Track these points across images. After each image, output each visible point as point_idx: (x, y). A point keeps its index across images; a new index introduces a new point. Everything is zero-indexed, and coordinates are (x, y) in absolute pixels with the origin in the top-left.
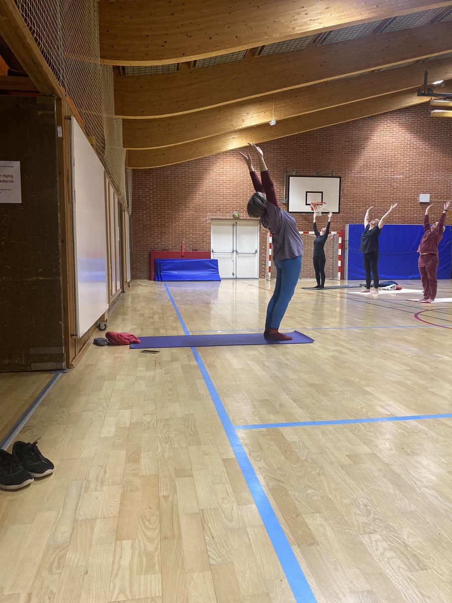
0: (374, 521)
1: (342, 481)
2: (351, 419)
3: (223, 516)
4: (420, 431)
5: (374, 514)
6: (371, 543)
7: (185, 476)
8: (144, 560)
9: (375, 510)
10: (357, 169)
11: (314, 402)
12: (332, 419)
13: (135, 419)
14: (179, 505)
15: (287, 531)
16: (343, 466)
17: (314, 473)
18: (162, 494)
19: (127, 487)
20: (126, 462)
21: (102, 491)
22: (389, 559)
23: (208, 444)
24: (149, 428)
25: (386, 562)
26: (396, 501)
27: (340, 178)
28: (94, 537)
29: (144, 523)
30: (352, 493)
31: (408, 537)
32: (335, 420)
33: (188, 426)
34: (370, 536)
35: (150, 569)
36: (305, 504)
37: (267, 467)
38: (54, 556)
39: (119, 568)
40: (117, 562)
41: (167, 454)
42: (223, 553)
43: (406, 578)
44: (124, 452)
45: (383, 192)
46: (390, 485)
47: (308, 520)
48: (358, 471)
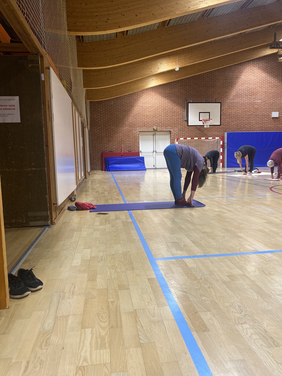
0: (245, 316)
1: (224, 292)
2: (229, 253)
3: (148, 313)
4: (274, 260)
5: (245, 312)
6: (243, 330)
7: (125, 289)
8: (99, 340)
9: (245, 309)
10: (231, 97)
11: (206, 243)
12: (217, 253)
13: (93, 255)
14: (121, 307)
15: (189, 322)
17: (206, 286)
18: (110, 300)
19: (88, 296)
20: (88, 281)
21: (73, 298)
22: (255, 339)
23: (139, 270)
24: (102, 260)
25: (253, 342)
26: (259, 304)
27: (221, 103)
28: (68, 327)
29: (99, 318)
30: (231, 299)
31: (267, 326)
32: (219, 254)
33: (126, 258)
34: (242, 326)
35: (102, 346)
36: (200, 306)
37: (176, 283)
38: (43, 338)
39: (84, 345)
40: (82, 342)
41: (113, 276)
42: (149, 336)
43: (266, 352)
44: (87, 275)
45: (249, 111)
46: (255, 294)
47: (203, 316)
48: (234, 285)
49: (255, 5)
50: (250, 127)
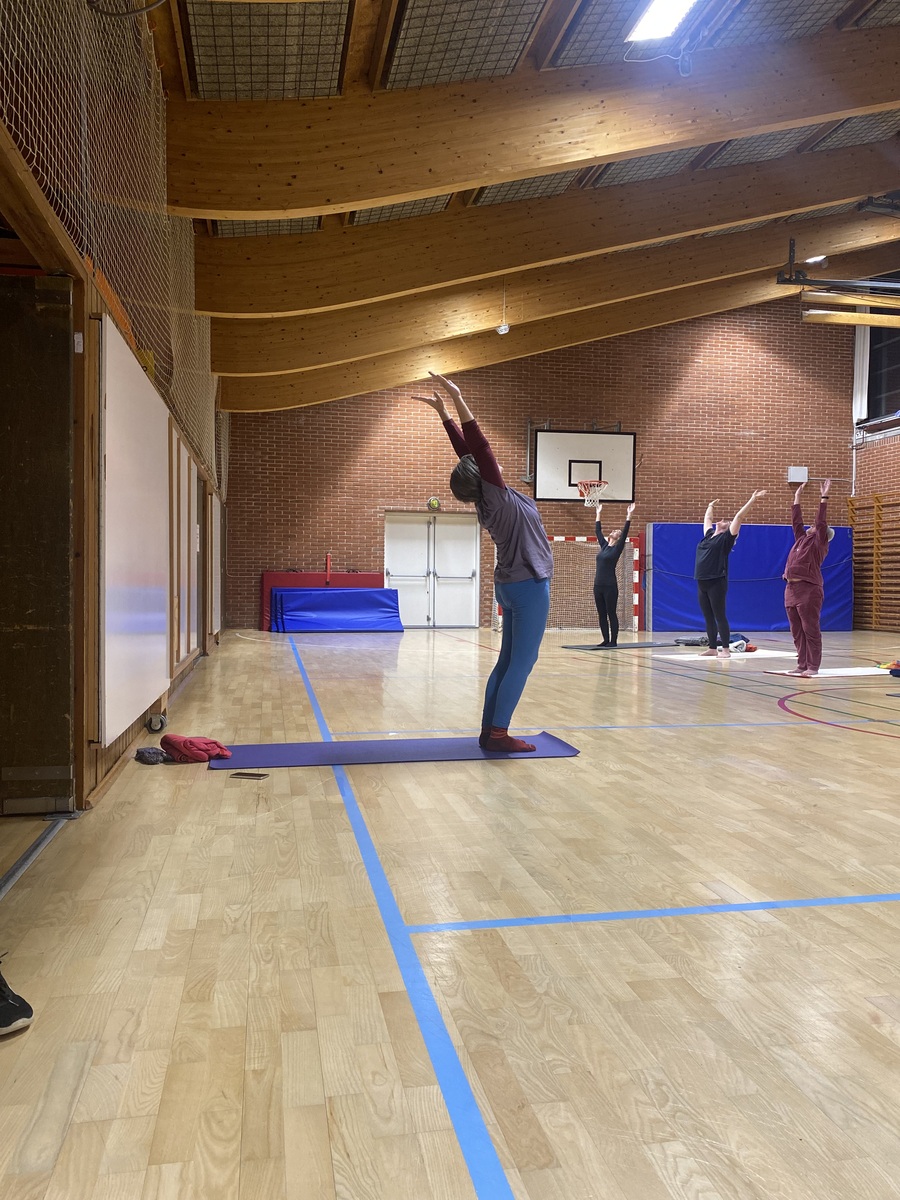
0: (674, 1116)
1: (615, 1036)
2: (641, 909)
3: (372, 1109)
4: (775, 933)
5: (674, 1102)
6: (665, 1161)
7: (301, 1030)
9: (676, 1093)
10: (667, 418)
11: (571, 875)
12: (605, 909)
13: (208, 913)
14: (284, 1088)
15: (498, 1138)
16: (619, 1005)
17: (560, 1019)
18: (252, 1066)
19: (180, 1053)
20: (182, 1001)
21: (129, 1061)
22: (698, 1191)
23: (354, 964)
24: (235, 931)
26: (720, 1075)
27: (635, 434)
28: (104, 1159)
29: (210, 1128)
30: (634, 1059)
31: (739, 1149)
32: (611, 911)
33: (315, 926)
34: (663, 1148)
36: (538, 1083)
37: (467, 1009)
38: (19, 1198)
41: (268, 984)
42: (367, 1187)
44: (181, 980)
45: (719, 463)
46: (709, 1042)
47: (543, 1115)
48: (647, 1015)
50: (723, 509)
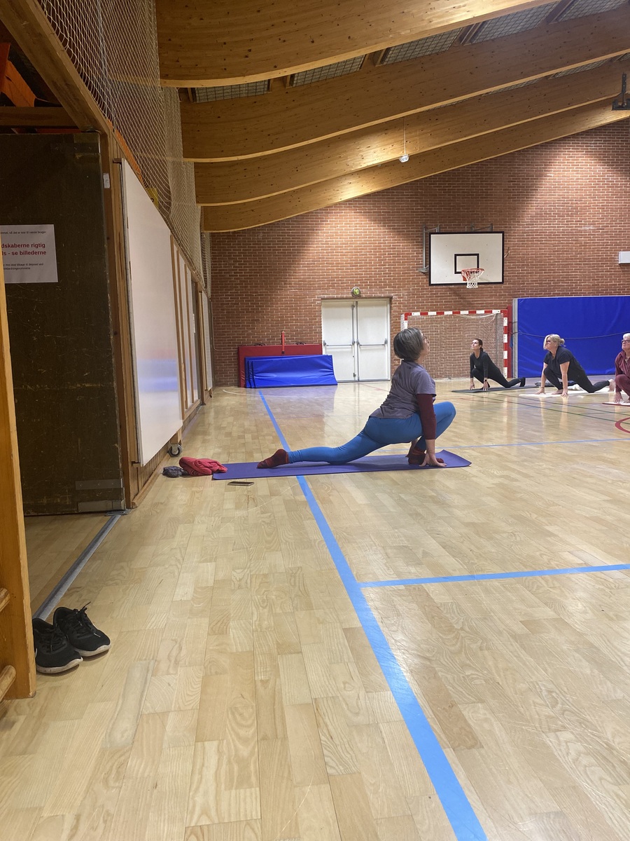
0: (563, 714)
1: (515, 658)
2: (526, 570)
3: (344, 706)
4: (627, 586)
5: (563, 704)
6: (559, 745)
7: (291, 653)
8: (236, 768)
9: (563, 698)
10: (527, 219)
11: (473, 547)
12: (498, 571)
13: (221, 575)
14: (283, 693)
15: (436, 727)
17: (474, 646)
18: (259, 678)
19: (211, 669)
20: (209, 634)
21: (176, 674)
22: (586, 766)
23: (323, 609)
24: (240, 587)
25: (582, 773)
26: (595, 686)
27: (503, 233)
28: (166, 738)
29: (235, 718)
30: (530, 674)
31: (613, 737)
32: (503, 572)
33: (295, 583)
34: (557, 735)
35: (243, 781)
36: (461, 690)
37: (406, 640)
38: (110, 764)
39: (201, 778)
40: (197, 772)
41: (266, 622)
42: (347, 759)
43: (612, 794)
44: (207, 620)
45: (566, 251)
46: (585, 663)
47: (467, 713)
48: (537, 644)
49: (577, 13)
50: (569, 286)
